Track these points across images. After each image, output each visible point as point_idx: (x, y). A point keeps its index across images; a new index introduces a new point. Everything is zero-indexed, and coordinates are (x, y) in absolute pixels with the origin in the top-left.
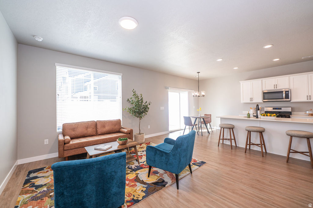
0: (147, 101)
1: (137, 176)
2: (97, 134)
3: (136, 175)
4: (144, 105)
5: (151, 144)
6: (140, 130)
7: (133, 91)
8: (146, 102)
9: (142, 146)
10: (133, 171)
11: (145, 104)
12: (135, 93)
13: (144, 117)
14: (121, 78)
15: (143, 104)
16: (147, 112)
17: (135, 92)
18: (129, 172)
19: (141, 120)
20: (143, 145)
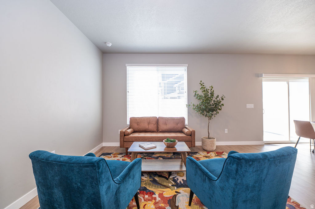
0: (218, 95)
1: (175, 196)
2: (158, 131)
3: (176, 194)
4: (214, 101)
5: (224, 155)
6: (209, 133)
7: (200, 83)
8: (218, 97)
9: (209, 155)
10: (175, 186)
11: (216, 98)
12: (203, 86)
13: (215, 116)
14: (186, 70)
15: (214, 99)
16: (220, 109)
17: (203, 84)
18: (170, 185)
19: (210, 120)
20: (211, 153)
